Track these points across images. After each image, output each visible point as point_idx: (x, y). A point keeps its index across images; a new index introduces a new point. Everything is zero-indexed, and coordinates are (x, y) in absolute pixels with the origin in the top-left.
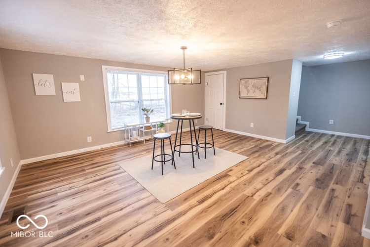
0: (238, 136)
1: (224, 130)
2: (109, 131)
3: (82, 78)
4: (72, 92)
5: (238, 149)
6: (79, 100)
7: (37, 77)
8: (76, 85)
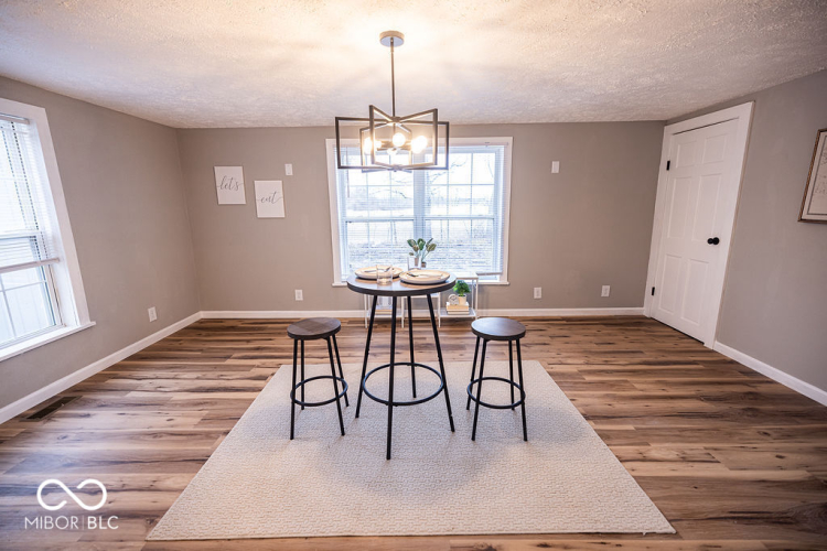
0: (762, 389)
1: (711, 343)
2: (336, 283)
3: (289, 170)
4: (271, 200)
5: (673, 455)
6: (282, 214)
7: (221, 173)
8: (277, 185)
